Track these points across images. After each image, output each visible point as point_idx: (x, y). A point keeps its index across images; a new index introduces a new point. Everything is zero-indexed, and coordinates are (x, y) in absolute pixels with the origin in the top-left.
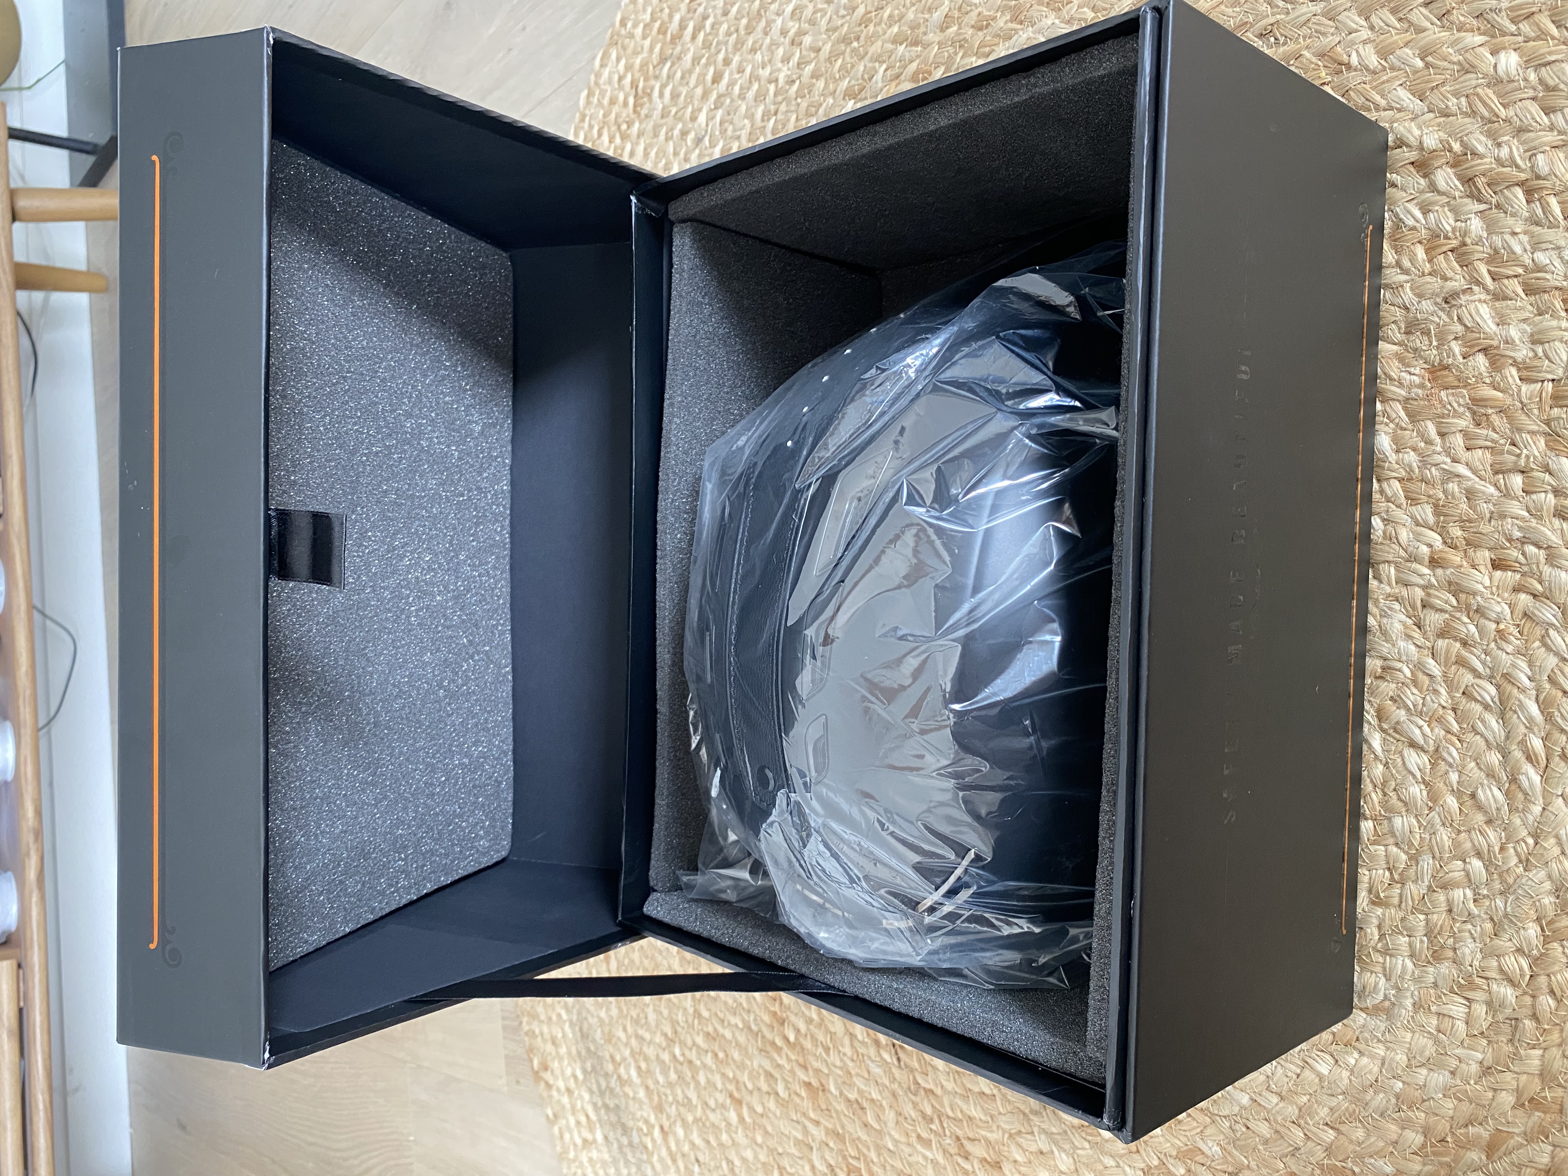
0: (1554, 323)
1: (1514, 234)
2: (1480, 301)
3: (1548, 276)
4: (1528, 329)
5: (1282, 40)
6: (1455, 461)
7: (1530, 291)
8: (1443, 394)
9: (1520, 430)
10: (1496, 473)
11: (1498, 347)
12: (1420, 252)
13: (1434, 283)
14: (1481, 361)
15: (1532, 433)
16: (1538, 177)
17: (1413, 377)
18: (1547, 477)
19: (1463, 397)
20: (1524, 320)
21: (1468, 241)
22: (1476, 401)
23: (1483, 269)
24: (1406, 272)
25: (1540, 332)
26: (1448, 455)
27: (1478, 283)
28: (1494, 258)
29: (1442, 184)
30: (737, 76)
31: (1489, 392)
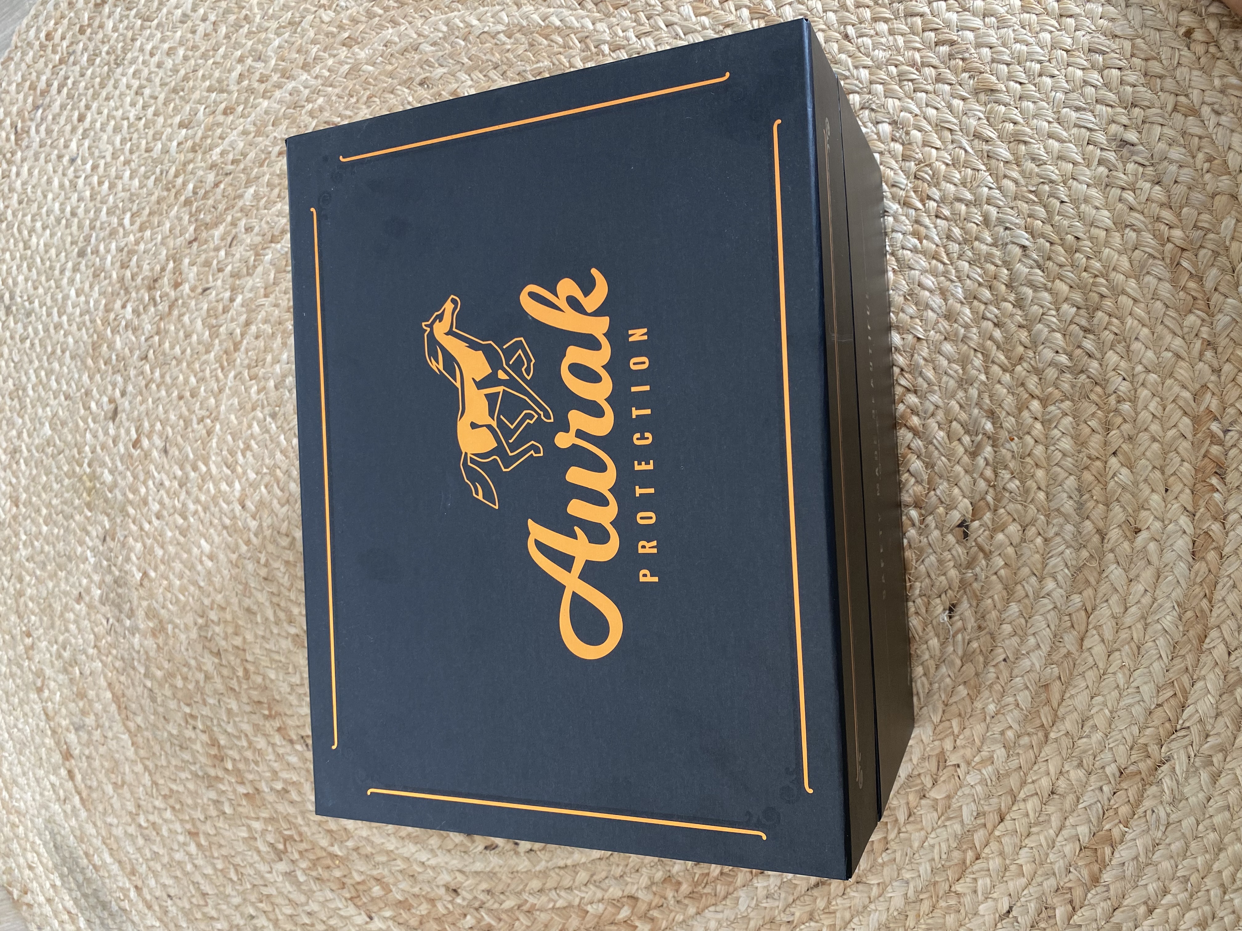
30: (96, 116)
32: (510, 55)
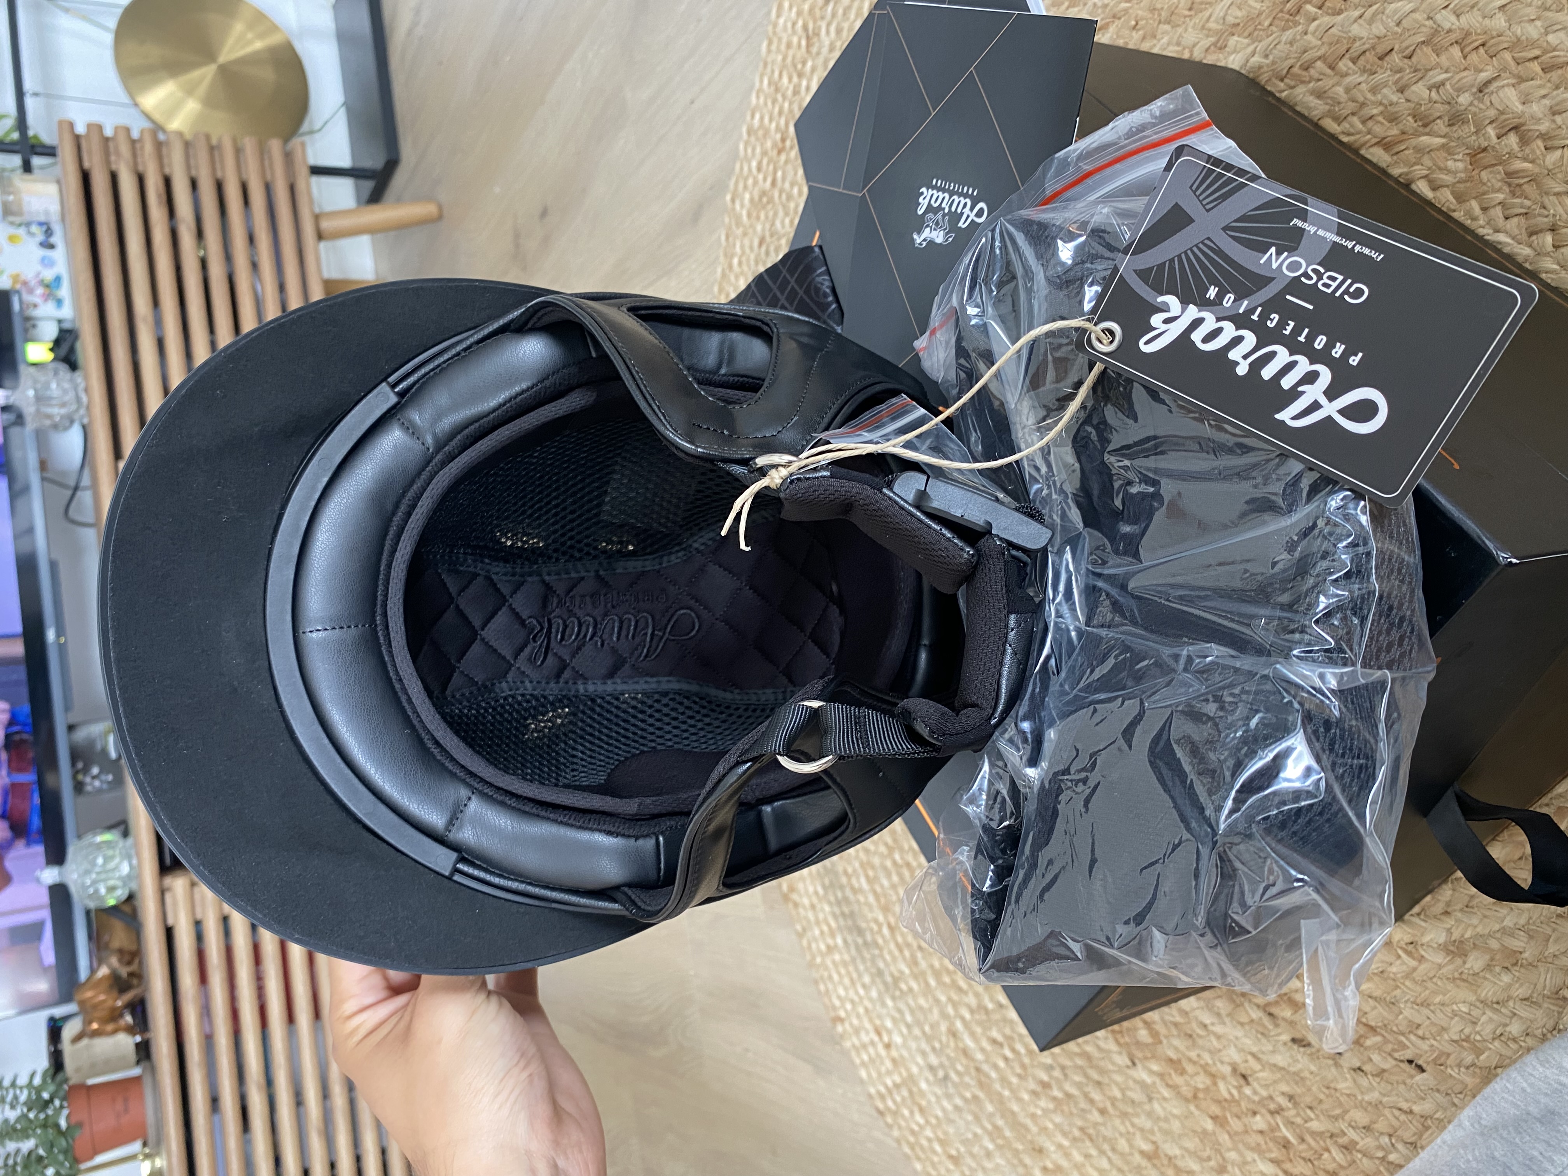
1: (1532, 22)
2: (1508, 85)
3: (1560, 54)
4: (1548, 103)
7: (1546, 70)
8: (1483, 174)
9: (1547, 194)
10: (1531, 234)
11: (1524, 125)
12: (1455, 51)
13: (1468, 77)
14: (1513, 139)
17: (1459, 164)
19: (1499, 173)
20: (1544, 96)
21: (1495, 34)
22: (1509, 174)
23: (1508, 56)
24: (1447, 71)
25: (1558, 104)
26: (1491, 227)
27: (1506, 69)
28: (1517, 45)
31: (1519, 165)
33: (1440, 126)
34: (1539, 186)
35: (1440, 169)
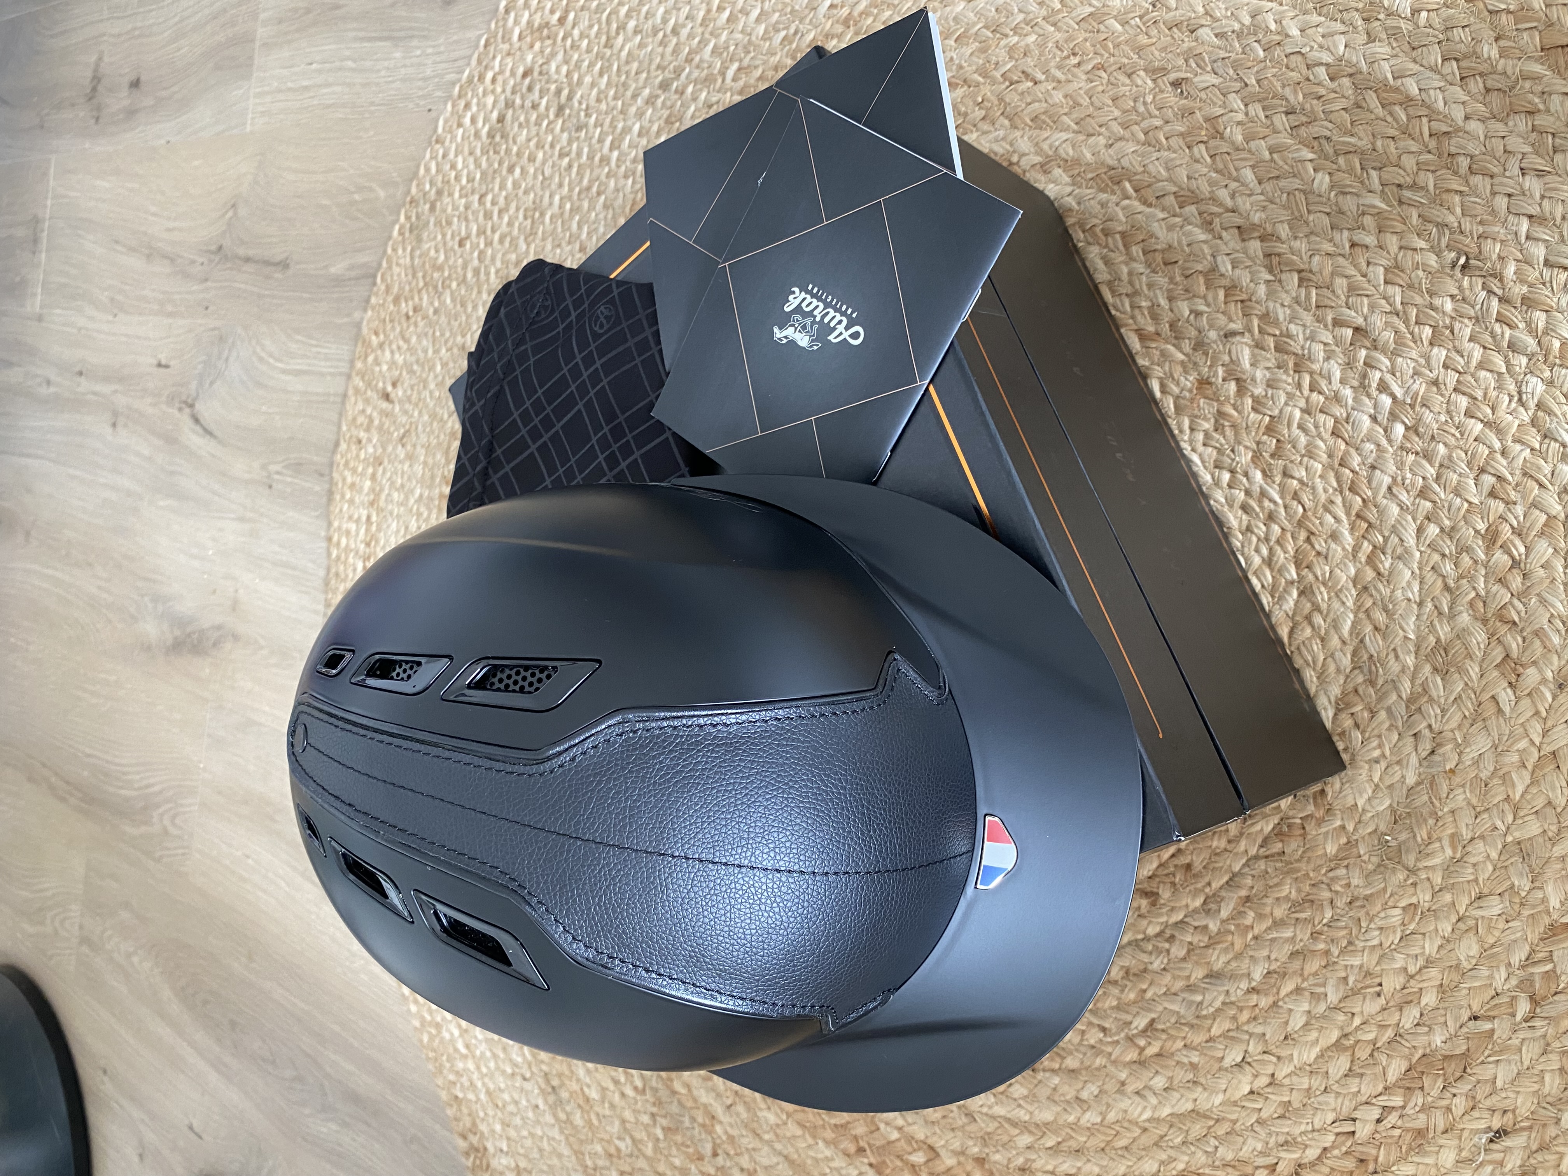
0: (1284, 377)
1: (1283, 305)
2: (1246, 344)
3: (1292, 343)
4: (1268, 375)
5: (1185, 94)
6: (1193, 450)
7: (1277, 349)
8: (1202, 401)
9: (1239, 443)
10: (1216, 467)
11: (1245, 381)
12: (1221, 294)
13: (1222, 320)
14: (1233, 386)
15: (1246, 447)
16: (1311, 271)
17: (1188, 383)
18: (1245, 480)
19: (1214, 408)
20: (1268, 368)
21: (1254, 299)
22: (1221, 414)
23: (1256, 322)
24: (1208, 305)
25: (1274, 380)
26: (1191, 445)
27: (1250, 331)
28: (1265, 317)
29: (1251, 252)
31: (1230, 410)
32: (1318, 106)
33: (1187, 346)
34: (1236, 434)
35: (1173, 379)
